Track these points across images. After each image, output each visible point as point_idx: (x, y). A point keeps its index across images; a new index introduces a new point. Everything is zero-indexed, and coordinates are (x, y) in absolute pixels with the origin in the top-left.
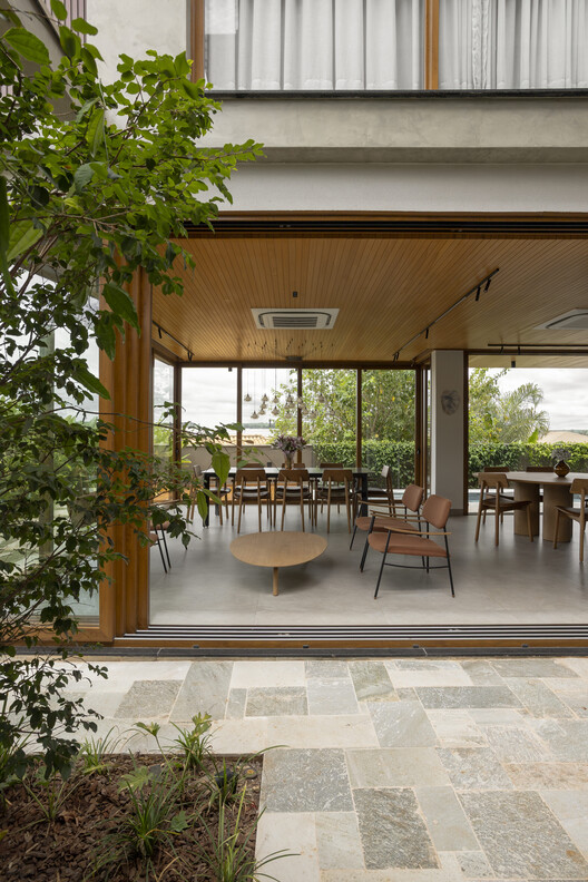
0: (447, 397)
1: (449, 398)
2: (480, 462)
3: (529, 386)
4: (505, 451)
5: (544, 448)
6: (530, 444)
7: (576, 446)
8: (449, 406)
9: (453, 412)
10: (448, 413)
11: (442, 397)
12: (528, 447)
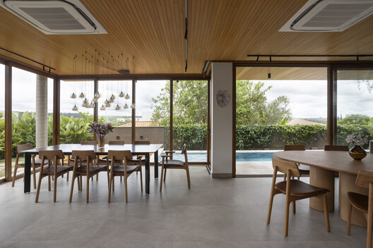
0: (221, 95)
1: (222, 95)
2: (255, 135)
3: (283, 97)
4: (268, 130)
5: (289, 128)
6: (282, 126)
7: (306, 127)
8: (222, 101)
9: (225, 105)
10: (222, 106)
11: (217, 95)
12: (281, 127)
